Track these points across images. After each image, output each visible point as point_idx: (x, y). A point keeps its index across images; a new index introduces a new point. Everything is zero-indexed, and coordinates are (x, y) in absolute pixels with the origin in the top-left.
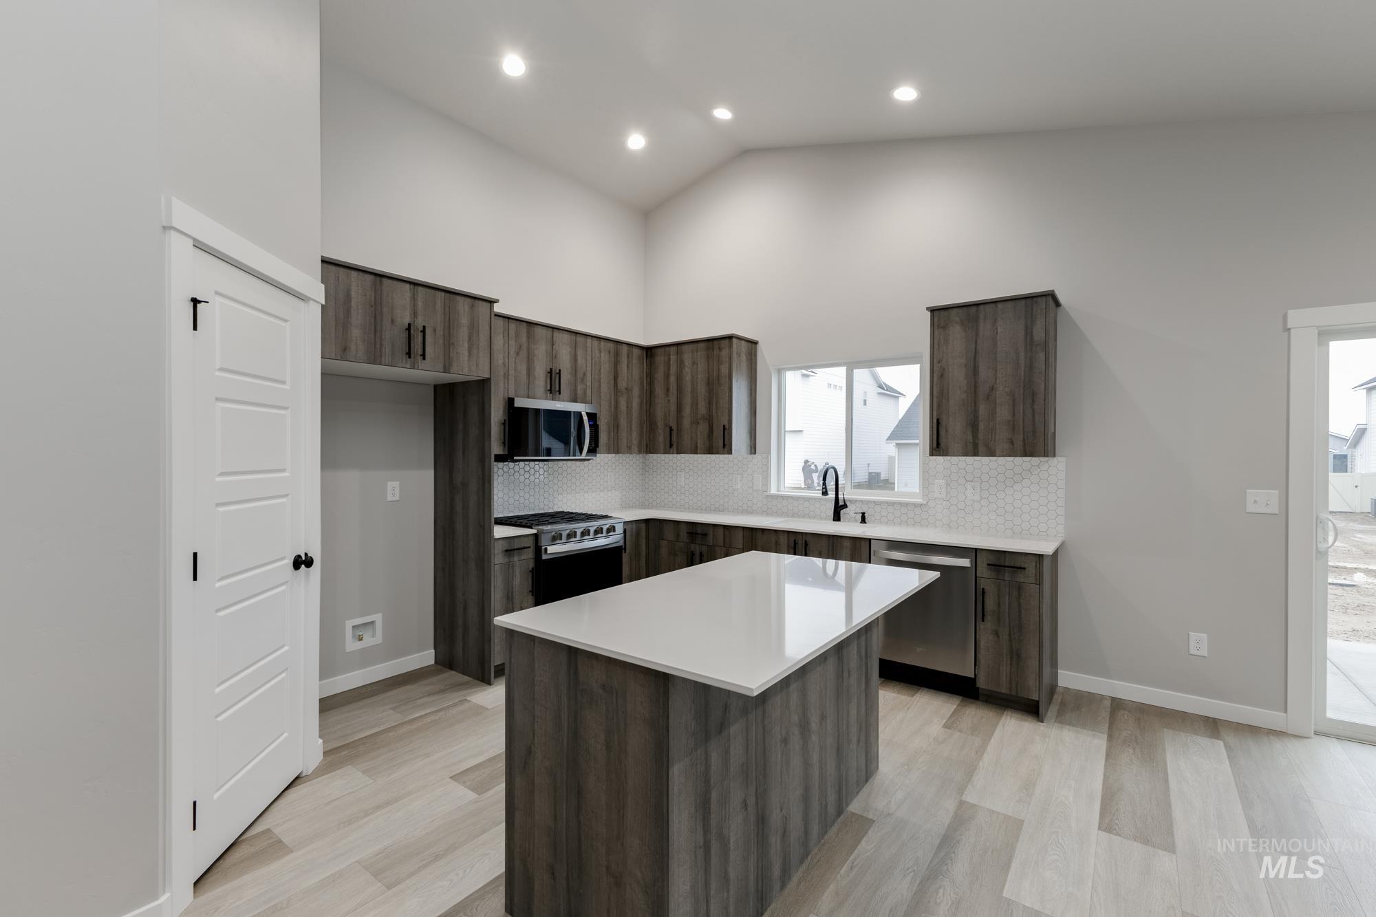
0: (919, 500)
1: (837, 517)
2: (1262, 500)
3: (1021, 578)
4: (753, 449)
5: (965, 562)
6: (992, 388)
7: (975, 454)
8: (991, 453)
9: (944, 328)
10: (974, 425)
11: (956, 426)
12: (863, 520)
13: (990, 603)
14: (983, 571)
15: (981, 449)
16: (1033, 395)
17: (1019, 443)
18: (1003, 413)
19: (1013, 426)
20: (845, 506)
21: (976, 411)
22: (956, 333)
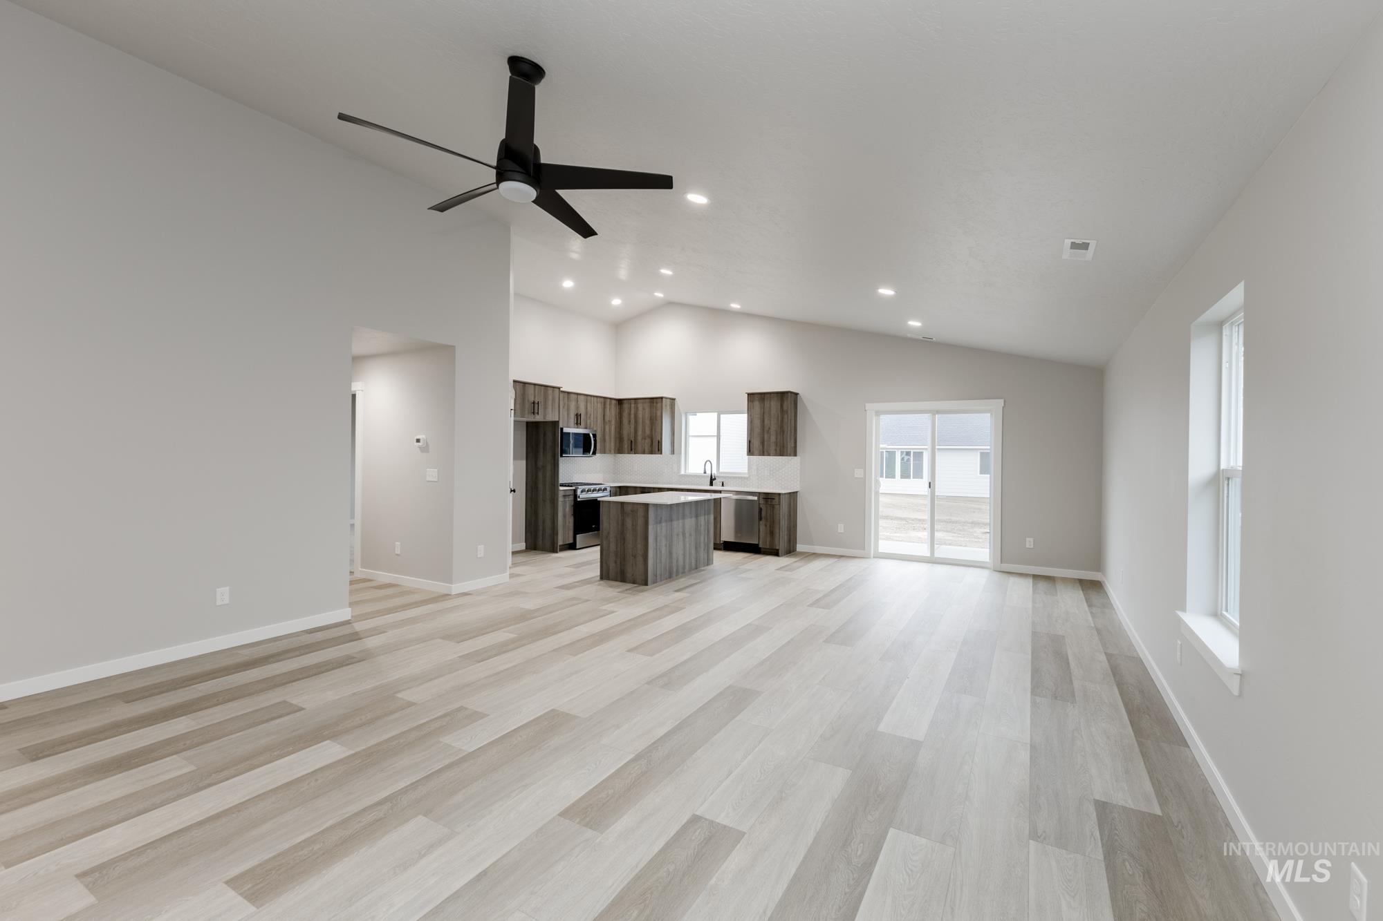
0: (747, 476)
1: (711, 484)
2: (858, 473)
3: (774, 502)
4: (673, 452)
5: (756, 498)
6: (769, 428)
7: (763, 455)
8: (769, 455)
9: (753, 402)
10: (763, 443)
11: (756, 443)
12: (723, 485)
13: (763, 514)
14: (762, 501)
15: (765, 453)
16: (783, 432)
17: (778, 450)
18: (773, 438)
19: (776, 444)
20: (715, 479)
21: (763, 438)
22: (757, 404)
